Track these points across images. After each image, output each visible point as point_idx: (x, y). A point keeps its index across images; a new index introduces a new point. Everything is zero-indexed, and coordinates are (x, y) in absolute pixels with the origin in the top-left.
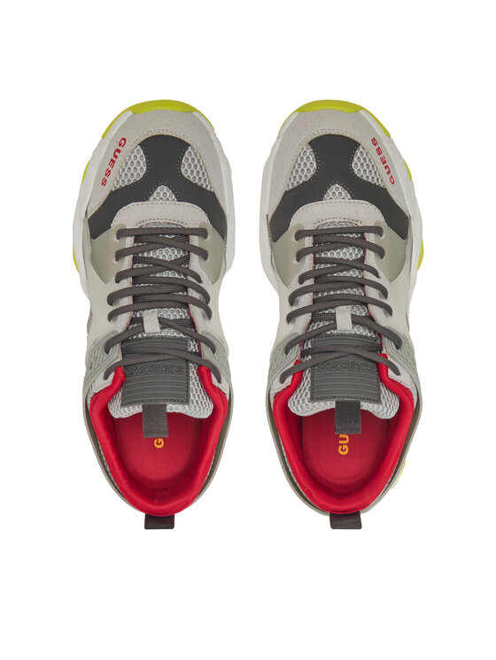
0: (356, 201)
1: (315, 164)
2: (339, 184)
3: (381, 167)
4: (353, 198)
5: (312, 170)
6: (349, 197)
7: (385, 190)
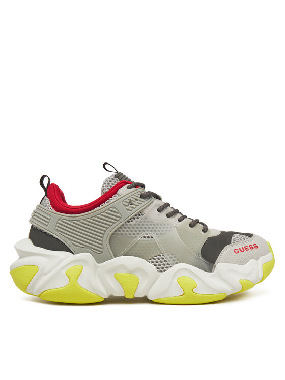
3: (243, 246)
7: (229, 243)
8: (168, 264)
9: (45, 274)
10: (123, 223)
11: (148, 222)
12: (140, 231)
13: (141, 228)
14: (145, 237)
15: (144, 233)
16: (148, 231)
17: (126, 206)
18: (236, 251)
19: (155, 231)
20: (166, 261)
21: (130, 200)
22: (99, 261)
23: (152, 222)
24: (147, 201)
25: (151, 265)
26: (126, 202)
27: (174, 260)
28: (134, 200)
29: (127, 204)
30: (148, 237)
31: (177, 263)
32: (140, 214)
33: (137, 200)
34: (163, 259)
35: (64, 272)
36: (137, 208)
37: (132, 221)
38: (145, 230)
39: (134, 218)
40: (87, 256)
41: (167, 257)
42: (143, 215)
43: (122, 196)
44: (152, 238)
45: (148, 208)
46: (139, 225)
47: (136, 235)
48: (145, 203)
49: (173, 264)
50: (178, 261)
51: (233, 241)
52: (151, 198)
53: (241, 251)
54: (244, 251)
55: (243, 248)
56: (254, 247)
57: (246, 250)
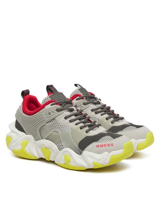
3: (103, 143)
7: (97, 141)
8: (63, 147)
9: (14, 142)
10: (45, 123)
11: (58, 124)
12: (53, 128)
13: (54, 127)
14: (55, 132)
15: (54, 129)
16: (56, 129)
17: (47, 115)
18: (98, 146)
19: (60, 129)
20: (62, 146)
21: (49, 112)
22: (36, 140)
23: (59, 124)
24: (59, 113)
25: (56, 146)
26: (47, 113)
27: (66, 146)
28: (51, 112)
29: (47, 114)
30: (56, 132)
31: (66, 147)
32: (54, 119)
33: (53, 112)
34: (61, 144)
35: (20, 142)
36: (53, 116)
37: (49, 123)
38: (55, 128)
39: (51, 122)
40: (30, 137)
41: (63, 144)
43: (46, 109)
44: (58, 132)
45: (59, 116)
46: (53, 125)
47: (51, 130)
48: (57, 114)
49: (65, 148)
50: (67, 147)
51: (100, 140)
52: (62, 111)
53: (101, 146)
54: (103, 146)
55: (103, 145)
56: (110, 145)
57: (104, 146)
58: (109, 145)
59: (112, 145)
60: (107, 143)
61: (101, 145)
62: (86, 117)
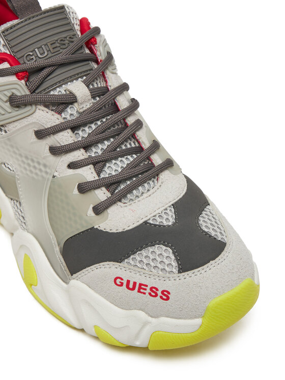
0: (141, 222)
1: (206, 230)
2: (169, 226)
3: (139, 279)
4: (146, 222)
5: (204, 224)
6: (151, 222)
7: (119, 260)
8: (25, 225)
11: (12, 146)
14: (5, 165)
15: (3, 159)
16: (9, 159)
18: (118, 281)
19: (20, 166)
20: (22, 219)
23: (18, 150)
30: (10, 169)
32: (2, 126)
38: (5, 156)
41: (25, 215)
42: (6, 132)
45: (16, 124)
51: (130, 260)
52: (28, 108)
53: (128, 287)
54: (133, 289)
55: (135, 283)
56: (159, 293)
57: (139, 291)
58: (154, 292)
59: (166, 295)
60: (150, 282)
61: (128, 282)
62: (126, 125)
